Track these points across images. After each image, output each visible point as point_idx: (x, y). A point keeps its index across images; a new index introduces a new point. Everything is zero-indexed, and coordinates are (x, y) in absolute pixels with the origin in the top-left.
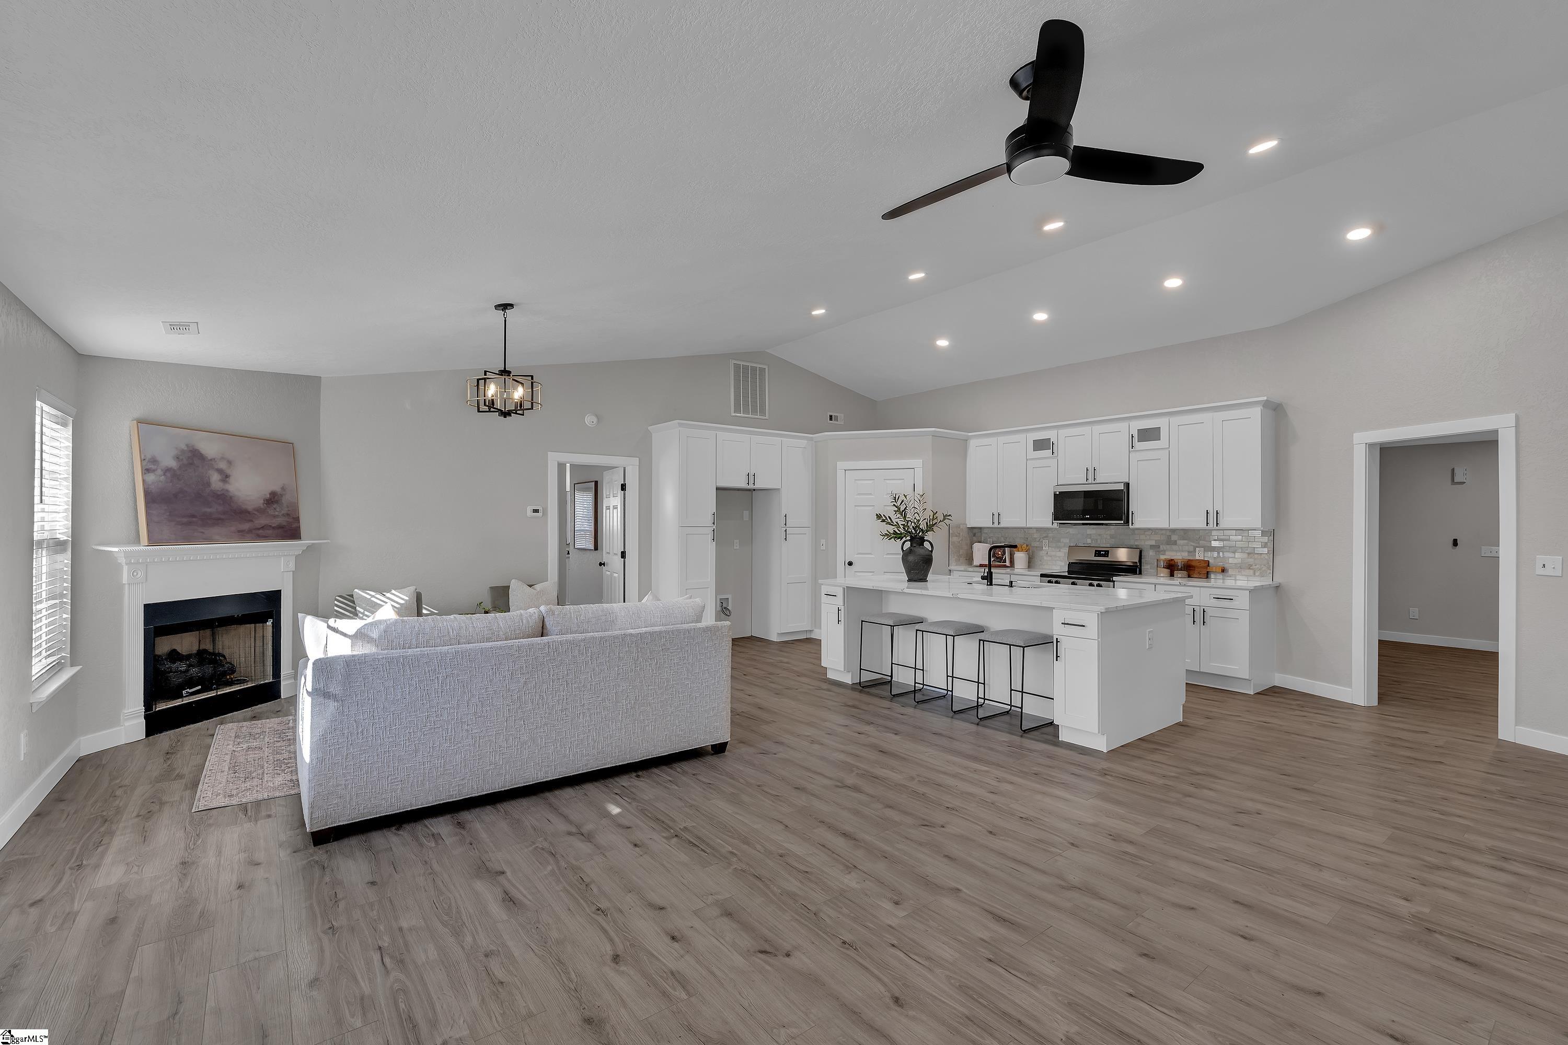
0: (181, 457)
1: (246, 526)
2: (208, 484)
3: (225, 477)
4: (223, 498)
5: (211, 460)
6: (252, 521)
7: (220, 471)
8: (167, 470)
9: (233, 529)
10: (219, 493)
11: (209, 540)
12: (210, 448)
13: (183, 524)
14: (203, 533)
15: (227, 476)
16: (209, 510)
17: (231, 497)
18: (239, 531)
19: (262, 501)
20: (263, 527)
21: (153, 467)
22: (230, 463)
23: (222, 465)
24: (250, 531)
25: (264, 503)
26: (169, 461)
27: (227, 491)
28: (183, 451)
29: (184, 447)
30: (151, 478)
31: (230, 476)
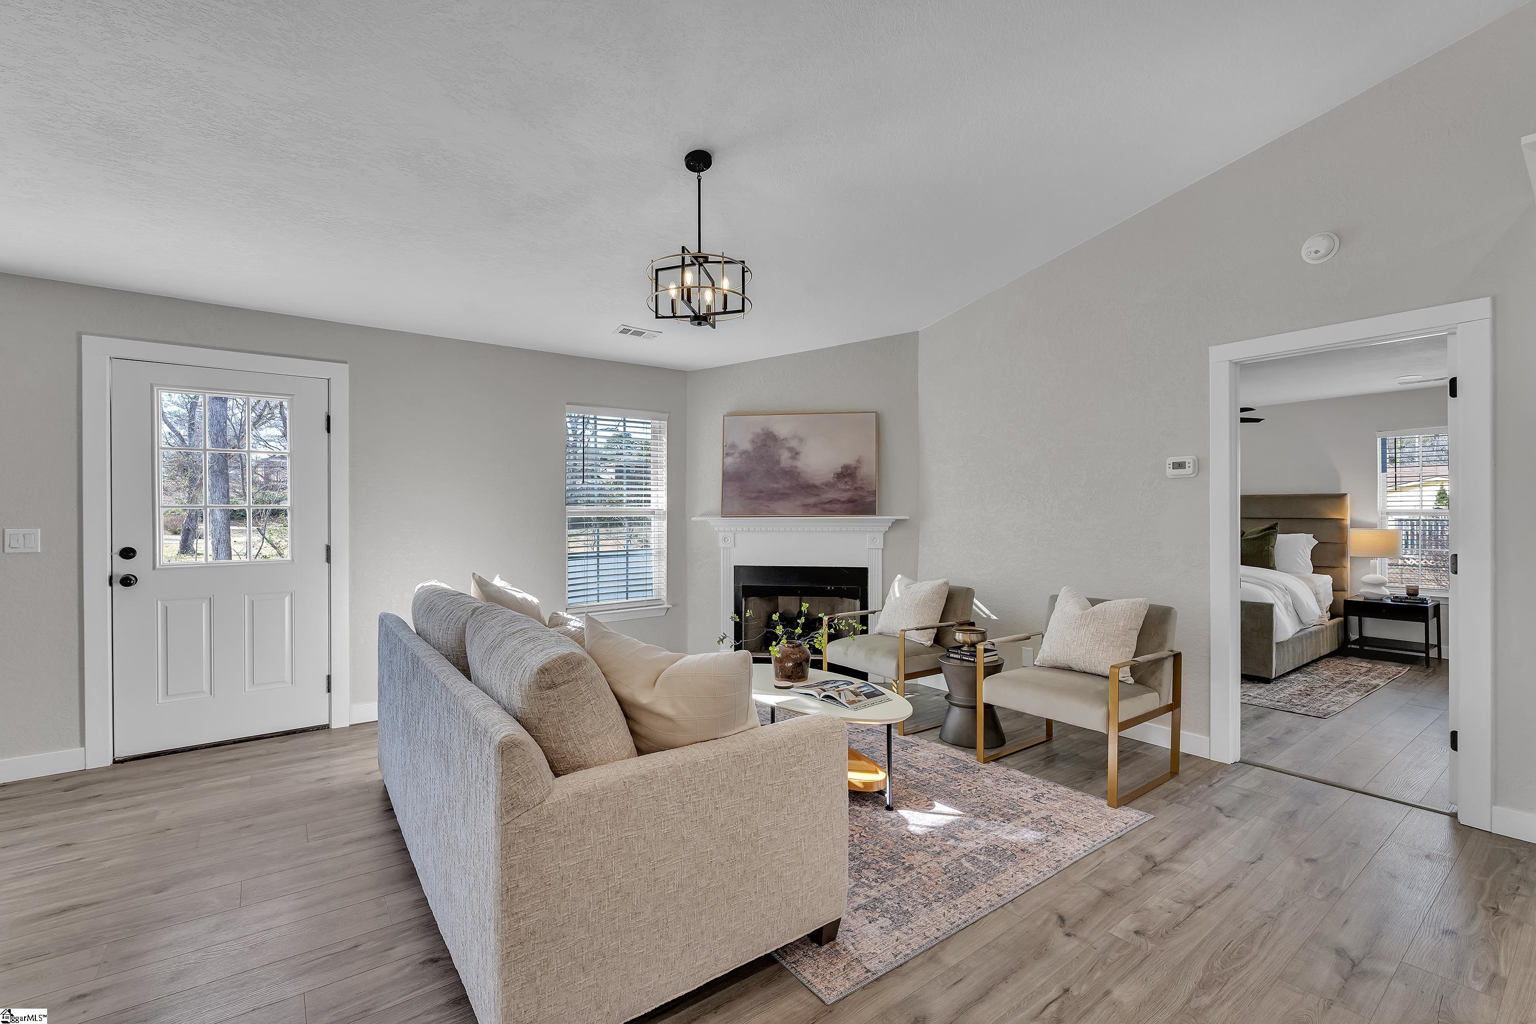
0: (756, 441)
1: (812, 500)
2: (778, 462)
3: (795, 454)
4: (791, 474)
5: (783, 440)
6: (818, 495)
7: (791, 449)
8: (744, 452)
9: (798, 503)
10: (787, 470)
11: (773, 513)
12: (782, 428)
13: (752, 499)
14: (768, 506)
15: (797, 453)
16: (776, 486)
17: (799, 473)
18: (804, 505)
19: (833, 475)
20: (830, 501)
21: (732, 451)
22: (801, 440)
23: (794, 444)
24: (815, 505)
25: (833, 478)
26: (745, 444)
27: (796, 467)
28: (758, 435)
29: (759, 430)
30: (729, 460)
31: (800, 453)
